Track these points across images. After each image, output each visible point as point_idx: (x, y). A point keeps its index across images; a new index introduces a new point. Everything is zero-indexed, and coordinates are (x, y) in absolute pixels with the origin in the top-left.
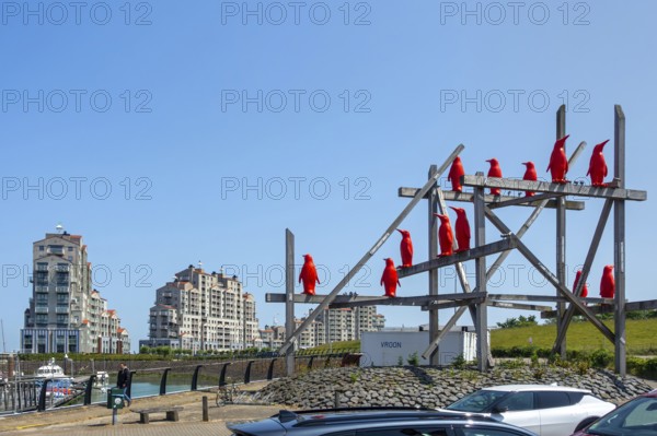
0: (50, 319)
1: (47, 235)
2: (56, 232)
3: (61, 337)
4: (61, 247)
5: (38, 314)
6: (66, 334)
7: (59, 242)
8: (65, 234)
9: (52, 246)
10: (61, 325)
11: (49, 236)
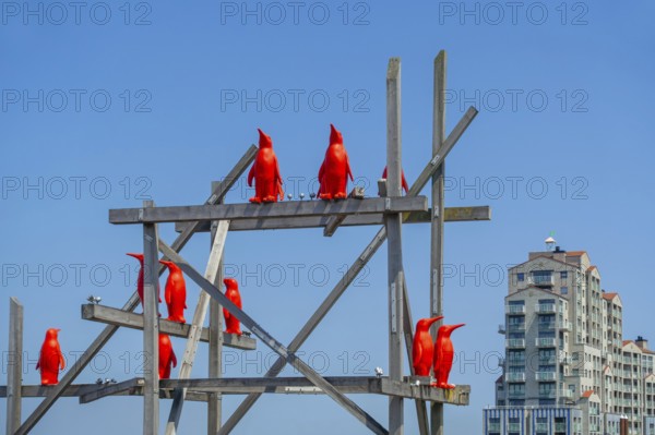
0: (527, 392)
1: (531, 254)
2: (545, 249)
3: (542, 420)
4: (548, 273)
5: (510, 384)
6: (551, 415)
7: (548, 265)
8: (558, 251)
9: (536, 273)
10: (545, 400)
11: (533, 256)
